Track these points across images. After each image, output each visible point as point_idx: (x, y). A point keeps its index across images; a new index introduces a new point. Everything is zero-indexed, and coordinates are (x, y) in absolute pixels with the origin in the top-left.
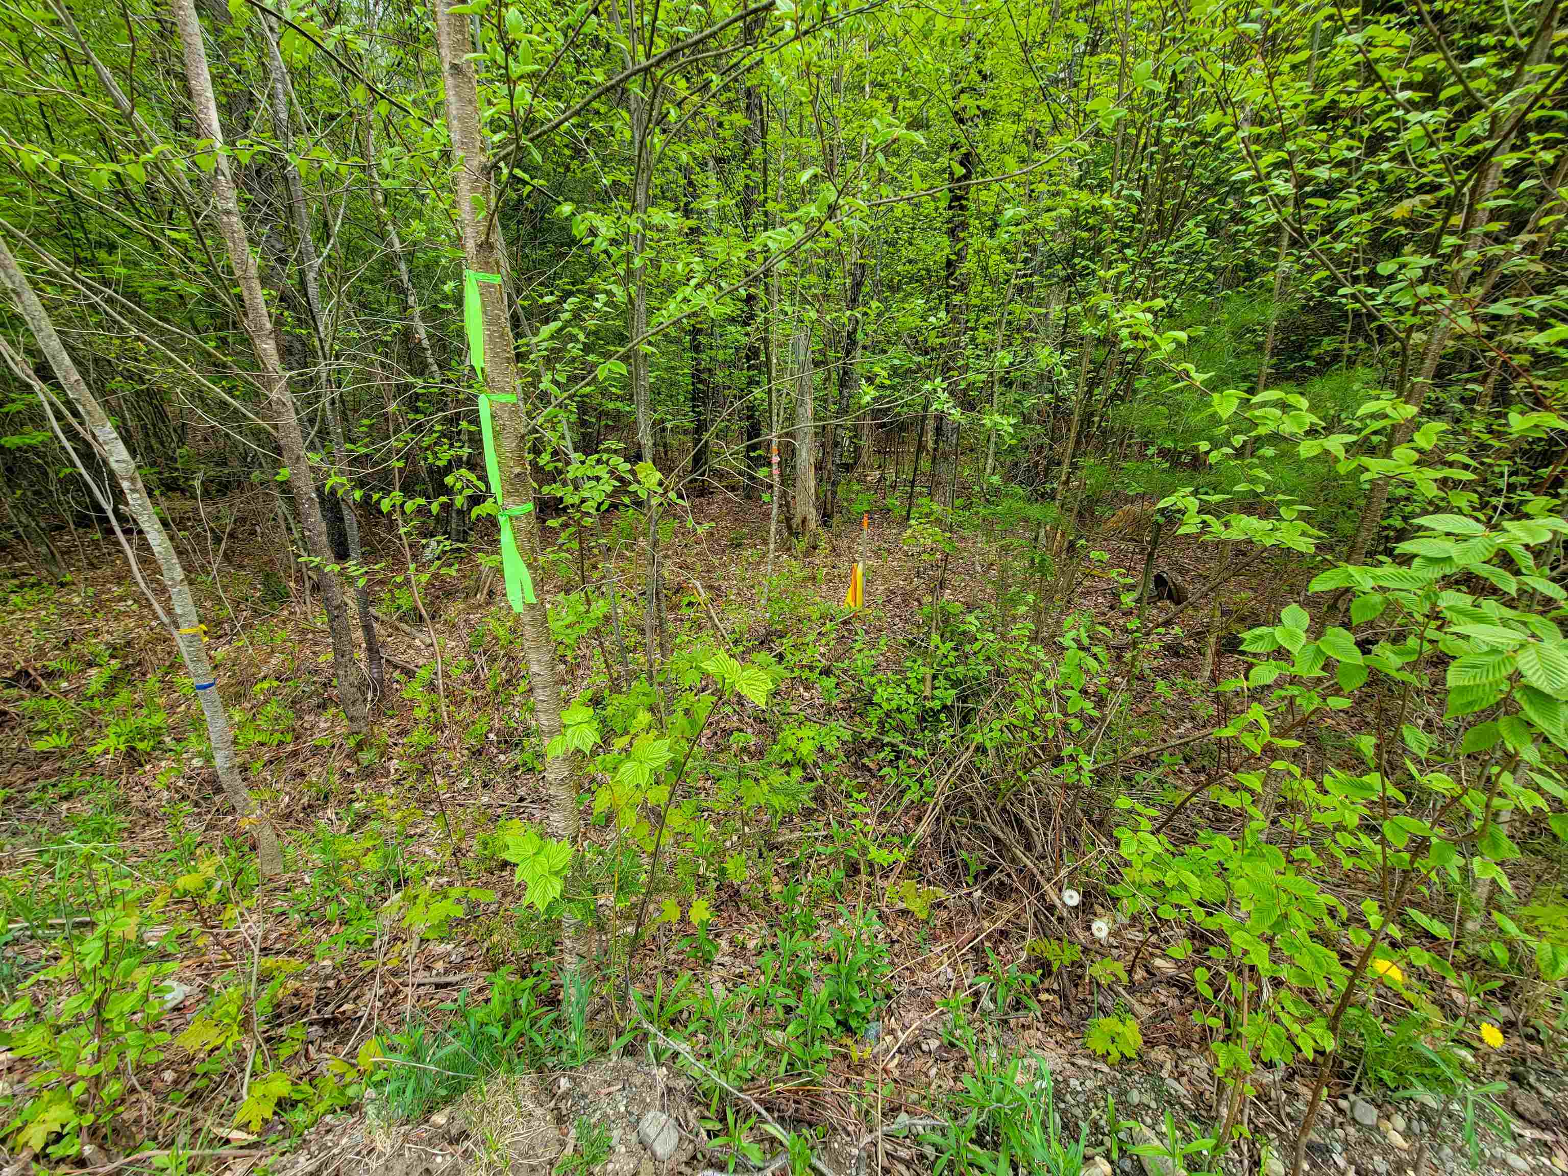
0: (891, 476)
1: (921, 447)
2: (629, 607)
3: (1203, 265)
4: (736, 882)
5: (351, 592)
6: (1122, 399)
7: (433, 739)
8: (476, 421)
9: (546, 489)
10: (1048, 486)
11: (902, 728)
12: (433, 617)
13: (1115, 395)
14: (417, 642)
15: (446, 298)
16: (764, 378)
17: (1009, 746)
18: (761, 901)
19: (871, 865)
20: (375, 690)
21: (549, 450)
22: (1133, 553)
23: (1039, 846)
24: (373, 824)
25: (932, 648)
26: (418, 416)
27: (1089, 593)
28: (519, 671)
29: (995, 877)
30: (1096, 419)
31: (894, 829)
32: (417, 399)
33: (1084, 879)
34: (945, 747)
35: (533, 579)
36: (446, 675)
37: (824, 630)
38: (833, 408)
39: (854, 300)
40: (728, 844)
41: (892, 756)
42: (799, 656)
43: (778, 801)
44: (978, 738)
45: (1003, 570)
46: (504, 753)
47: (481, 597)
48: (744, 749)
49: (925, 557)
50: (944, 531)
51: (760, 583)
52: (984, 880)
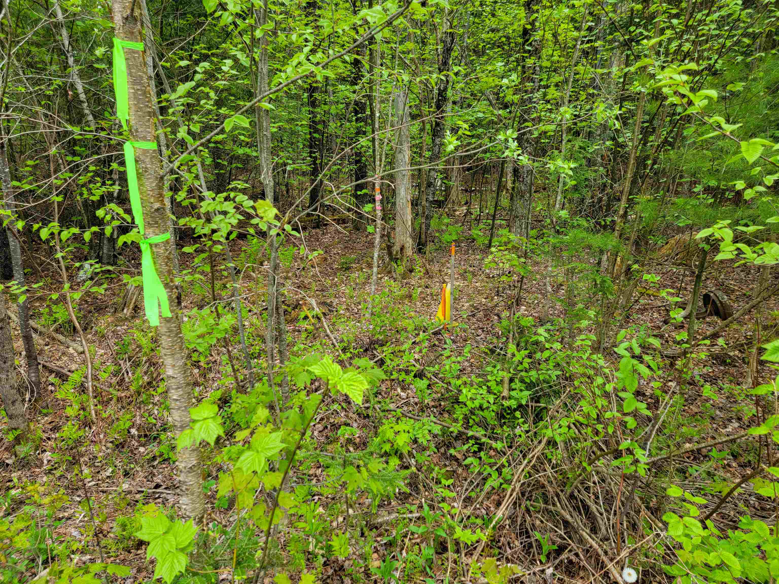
0: (476, 210)
1: (501, 187)
2: (255, 320)
3: (740, 32)
4: (341, 558)
5: (14, 306)
6: (671, 144)
7: (81, 433)
8: (122, 163)
9: (182, 222)
10: (609, 219)
11: (484, 424)
12: (85, 329)
13: (666, 141)
14: (71, 350)
15: (98, 60)
16: (369, 128)
17: (576, 440)
18: (362, 576)
19: (457, 543)
20: (32, 392)
21: (185, 188)
22: (684, 275)
23: (603, 528)
24: (26, 508)
25: (509, 355)
26: (76, 158)
27: (645, 310)
28: (159, 374)
29: (564, 556)
30: (649, 162)
31: (478, 512)
32: (75, 144)
33: (643, 559)
34: (521, 440)
35: (170, 297)
36: (96, 378)
37: (417, 340)
38: (427, 154)
39: (445, 63)
40: (335, 524)
41: (475, 448)
42: (397, 361)
43: (376, 487)
44: (549, 433)
45: (570, 291)
46: (144, 446)
47: (127, 312)
48: (349, 441)
49: (504, 278)
50: (519, 257)
51: (365, 301)
52: (555, 558)
